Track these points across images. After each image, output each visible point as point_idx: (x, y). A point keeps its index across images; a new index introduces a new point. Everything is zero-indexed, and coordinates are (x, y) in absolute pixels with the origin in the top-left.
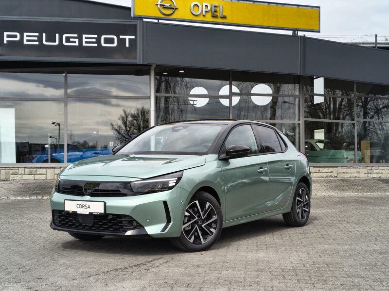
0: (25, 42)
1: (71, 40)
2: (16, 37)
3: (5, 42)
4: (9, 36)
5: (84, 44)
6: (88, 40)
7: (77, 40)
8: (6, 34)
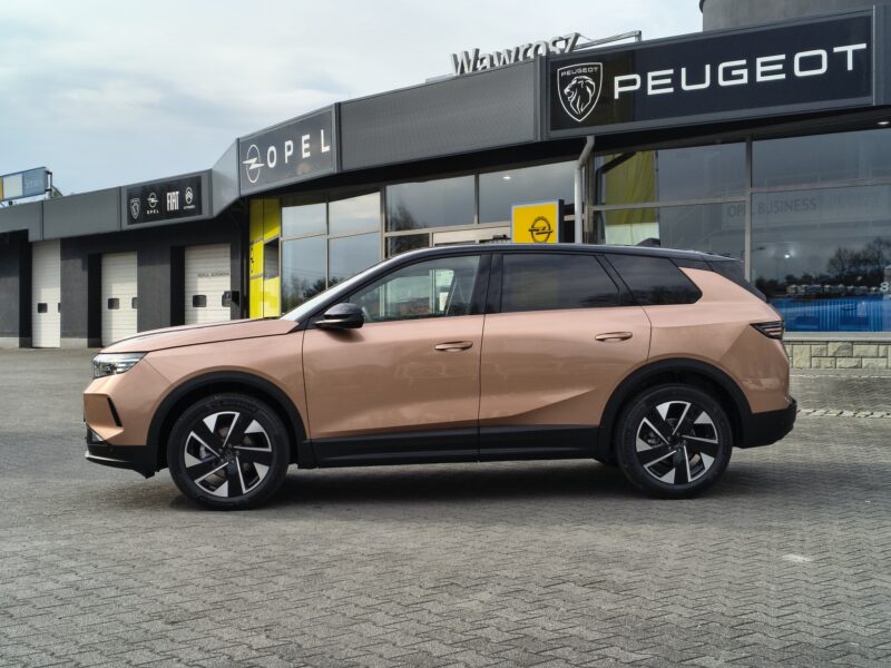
0: (651, 92)
1: (734, 73)
2: (633, 82)
3: (616, 96)
4: (622, 84)
5: (759, 79)
6: (768, 69)
7: (745, 72)
8: (617, 79)
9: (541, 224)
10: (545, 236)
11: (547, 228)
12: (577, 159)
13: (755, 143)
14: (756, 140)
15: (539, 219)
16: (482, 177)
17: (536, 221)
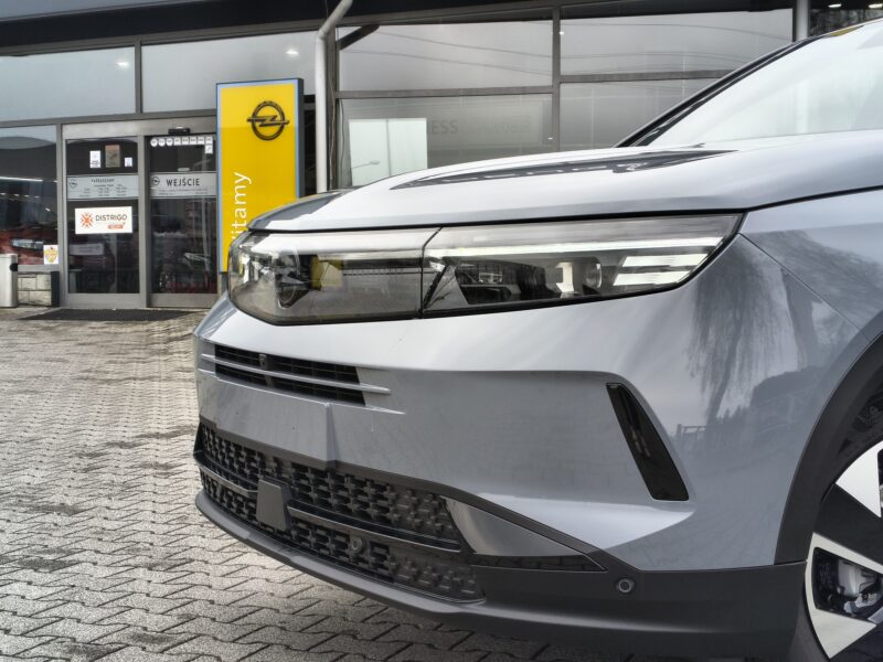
9: (268, 112)
10: (276, 128)
11: (279, 118)
12: (316, 28)
13: (562, 22)
14: (563, 18)
15: (265, 104)
16: (146, 50)
17: (260, 107)
